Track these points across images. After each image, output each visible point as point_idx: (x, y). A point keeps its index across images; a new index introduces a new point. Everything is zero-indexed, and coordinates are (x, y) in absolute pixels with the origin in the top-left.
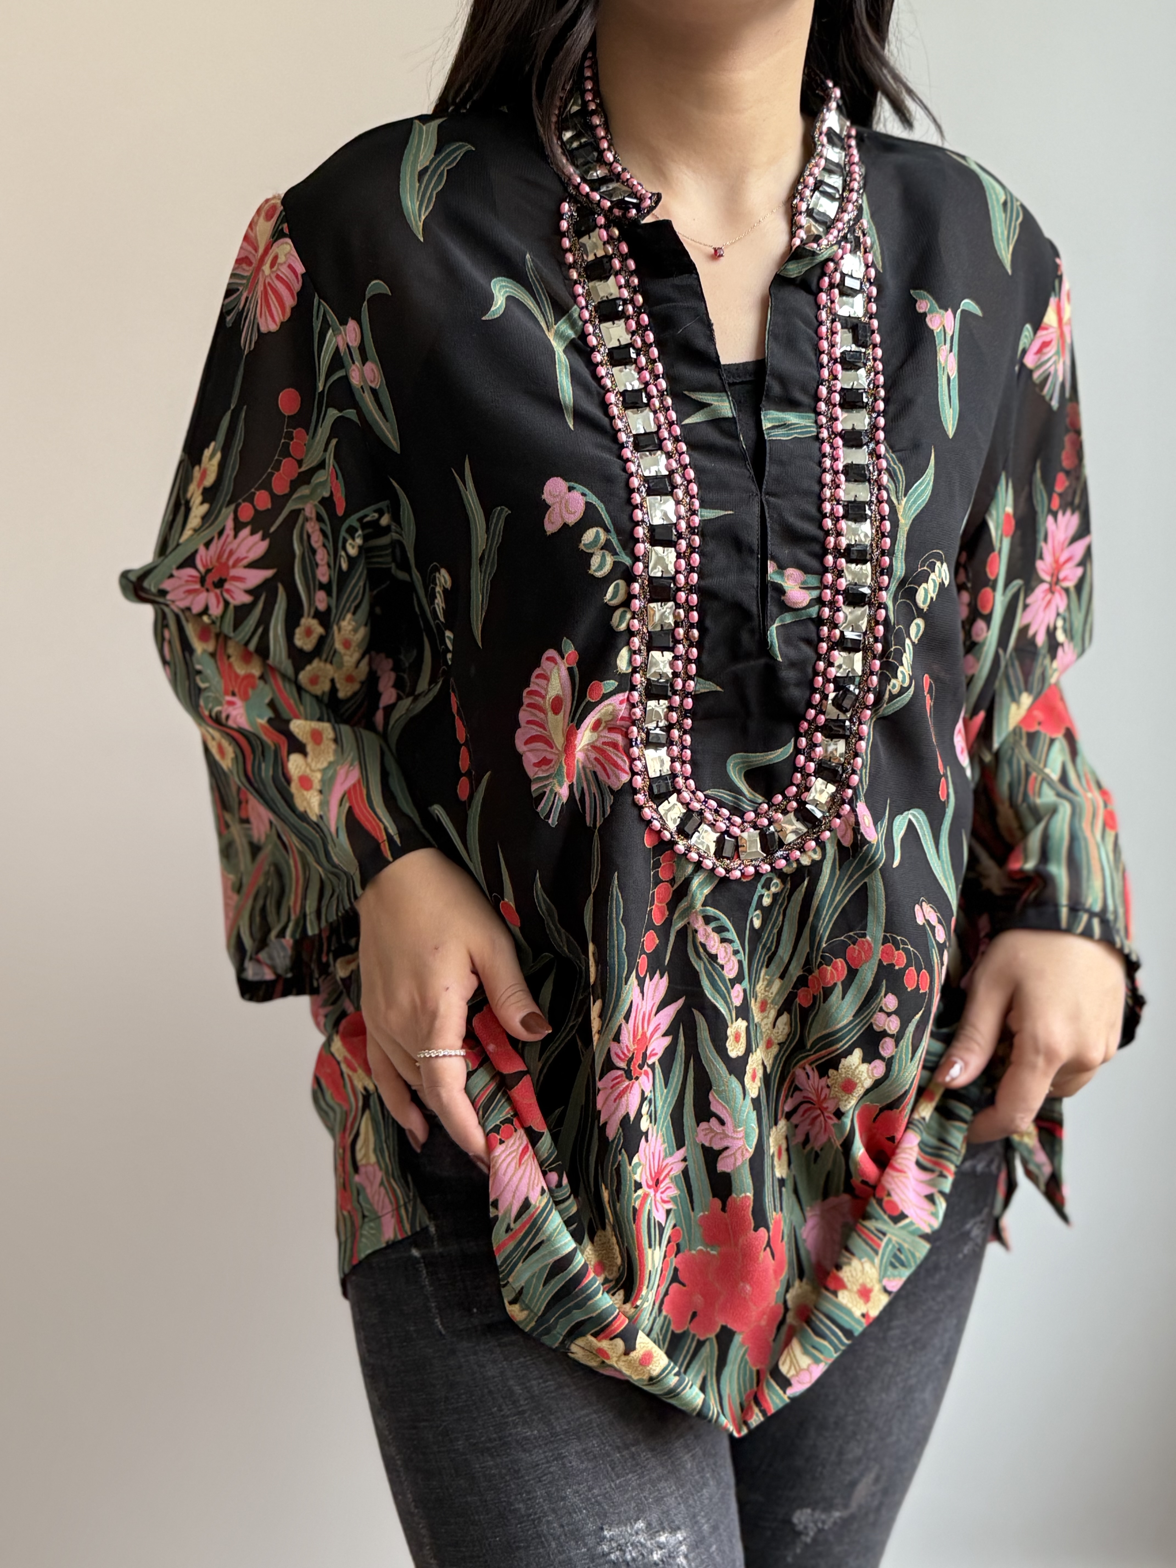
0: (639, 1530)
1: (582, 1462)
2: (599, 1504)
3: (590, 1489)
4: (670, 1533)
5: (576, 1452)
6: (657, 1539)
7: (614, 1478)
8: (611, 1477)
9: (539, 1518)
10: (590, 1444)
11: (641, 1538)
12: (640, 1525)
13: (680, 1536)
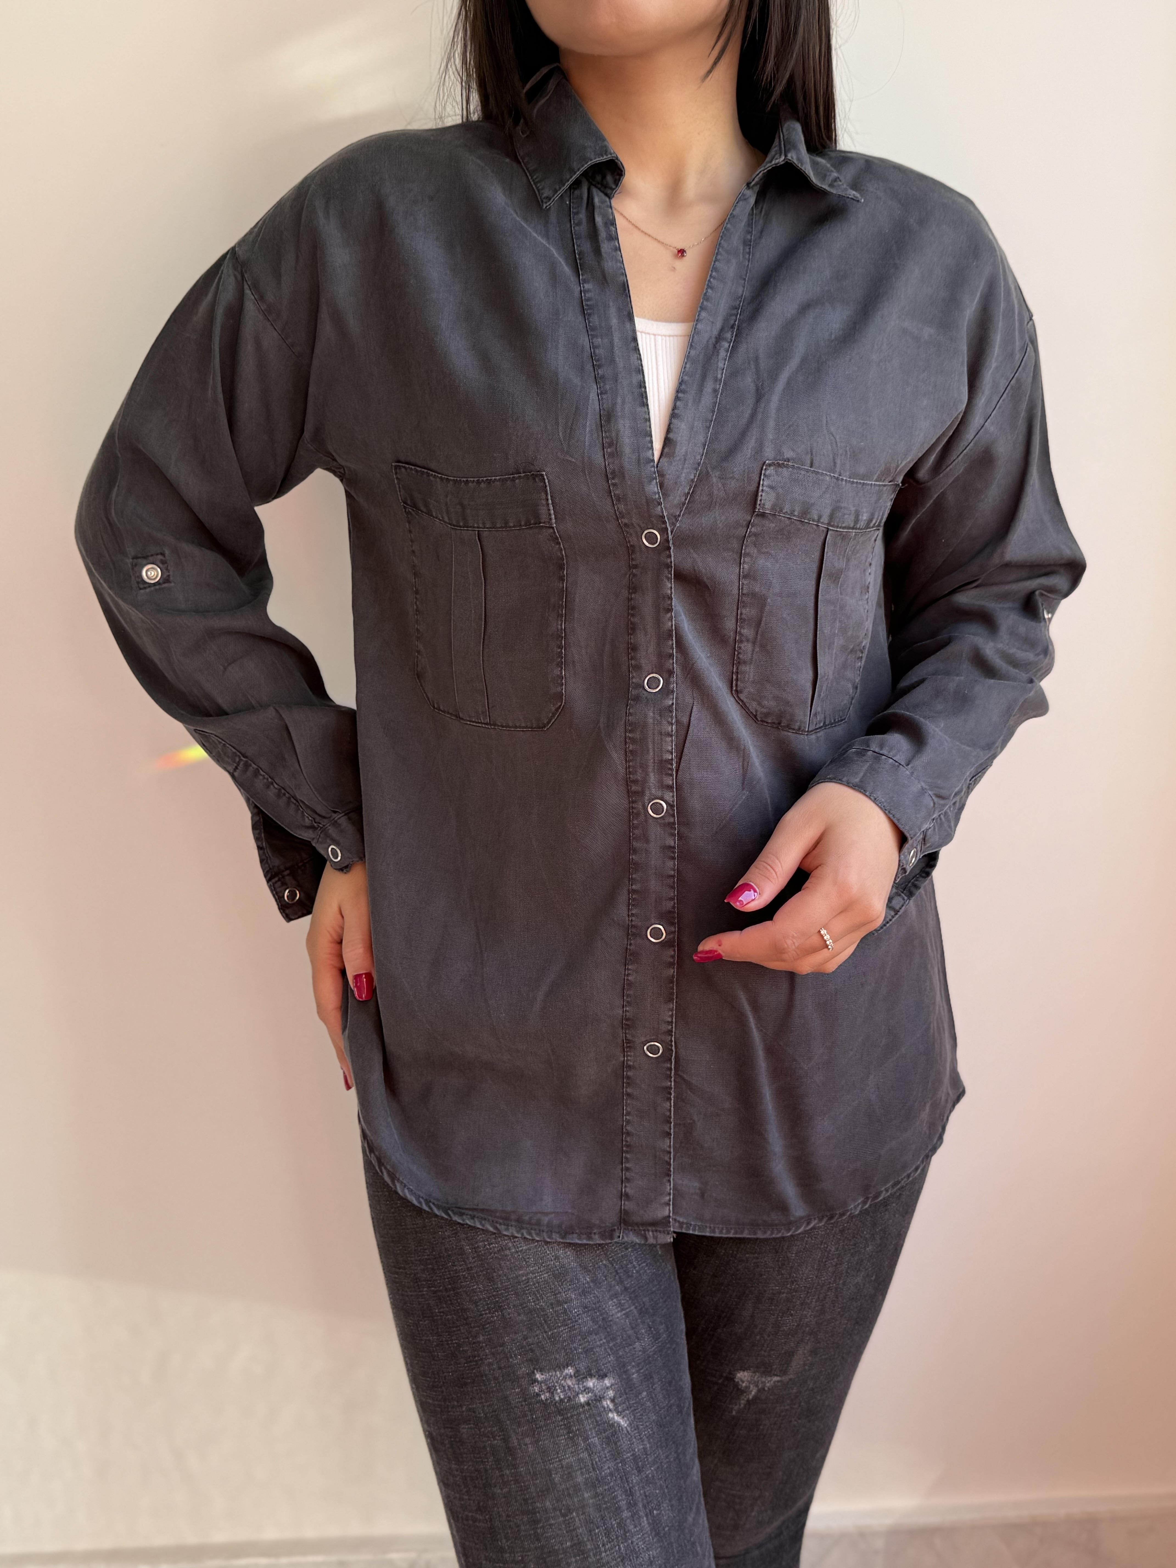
0: (567, 1374)
1: (519, 1315)
2: (532, 1350)
3: (525, 1338)
4: (598, 1379)
5: (514, 1306)
6: (585, 1384)
7: (547, 1330)
8: (544, 1328)
9: (481, 1359)
10: (526, 1300)
11: (569, 1382)
12: (570, 1371)
13: (607, 1382)
